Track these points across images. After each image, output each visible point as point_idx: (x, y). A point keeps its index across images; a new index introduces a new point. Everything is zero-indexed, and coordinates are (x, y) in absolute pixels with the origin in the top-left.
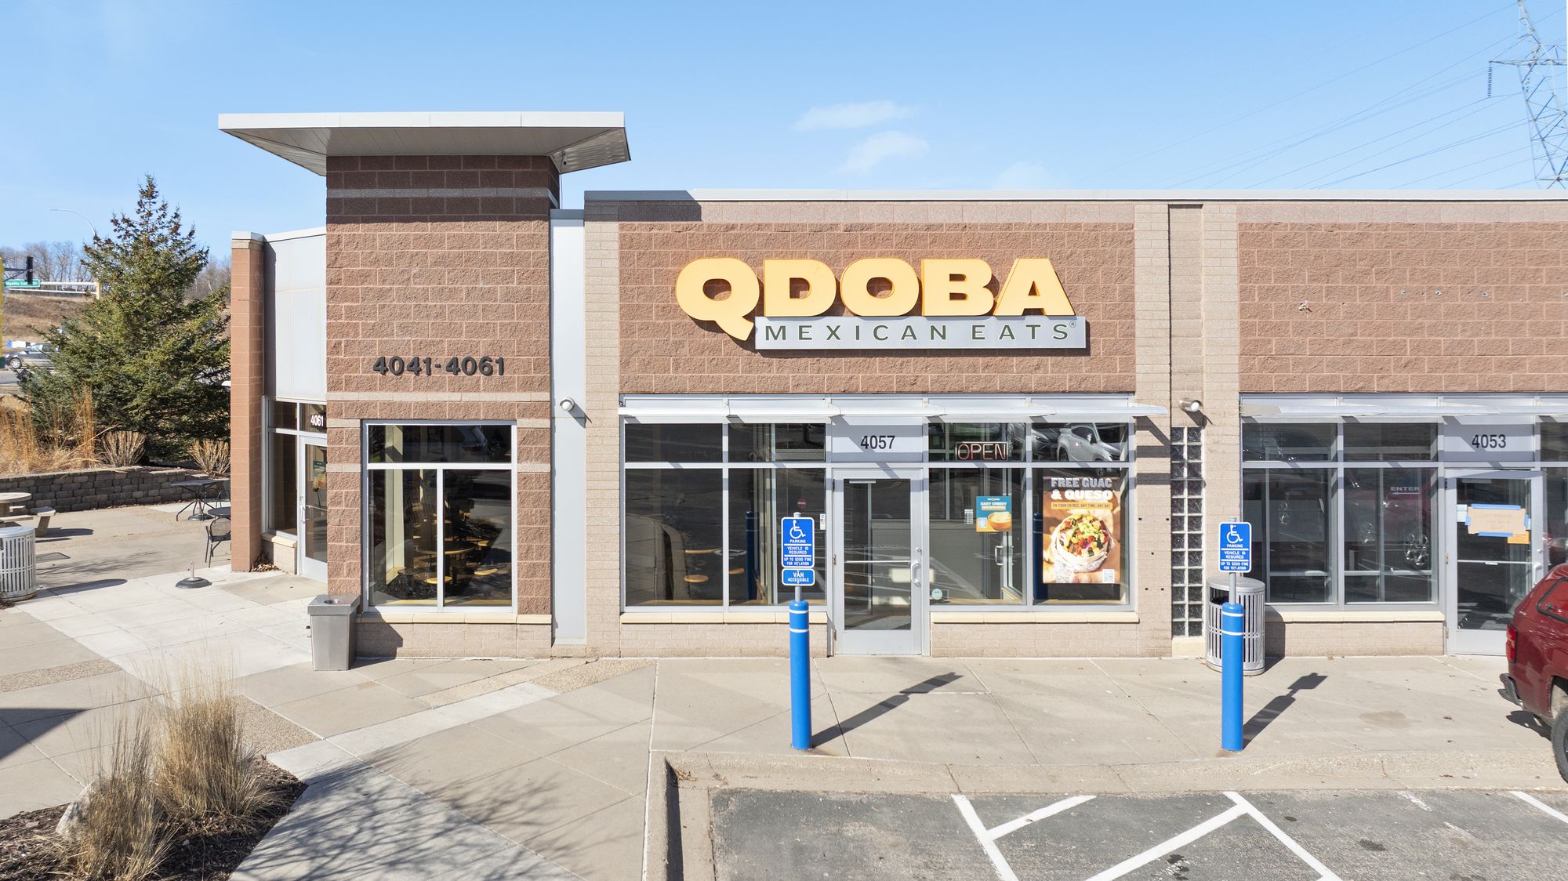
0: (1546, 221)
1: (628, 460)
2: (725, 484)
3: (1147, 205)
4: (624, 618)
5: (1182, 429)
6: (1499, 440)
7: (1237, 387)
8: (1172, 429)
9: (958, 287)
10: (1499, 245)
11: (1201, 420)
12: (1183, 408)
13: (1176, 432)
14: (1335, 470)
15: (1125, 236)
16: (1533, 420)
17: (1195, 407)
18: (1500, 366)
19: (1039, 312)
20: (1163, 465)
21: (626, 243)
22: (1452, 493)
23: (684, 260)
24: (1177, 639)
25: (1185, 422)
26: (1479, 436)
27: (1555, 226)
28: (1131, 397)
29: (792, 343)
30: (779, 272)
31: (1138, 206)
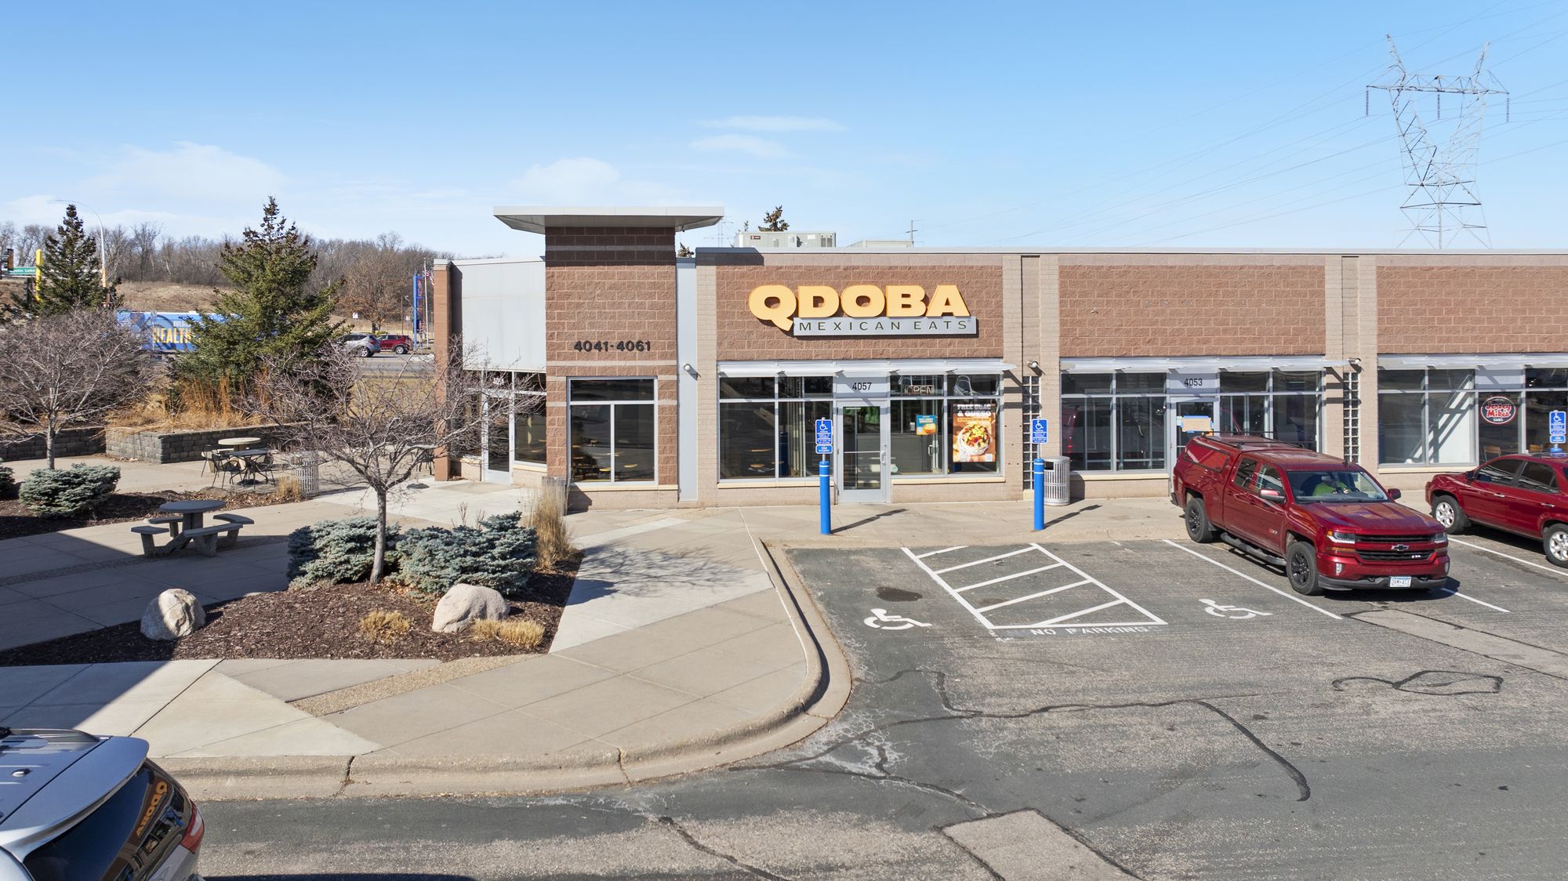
0: (1222, 264)
1: (721, 397)
2: (777, 412)
3: (1009, 256)
4: (719, 486)
5: (1028, 377)
6: (1199, 382)
7: (1058, 354)
8: (1023, 377)
9: (906, 301)
10: (1198, 277)
11: (1038, 372)
12: (1029, 365)
13: (1026, 380)
14: (1111, 399)
15: (997, 273)
16: (1217, 371)
17: (1034, 365)
18: (1199, 342)
19: (951, 314)
20: (1018, 398)
21: (720, 277)
22: (1174, 411)
23: (753, 286)
24: (1025, 491)
25: (1031, 373)
26: (1188, 379)
27: (1226, 267)
28: (1001, 360)
29: (814, 332)
30: (807, 293)
31: (1004, 256)
